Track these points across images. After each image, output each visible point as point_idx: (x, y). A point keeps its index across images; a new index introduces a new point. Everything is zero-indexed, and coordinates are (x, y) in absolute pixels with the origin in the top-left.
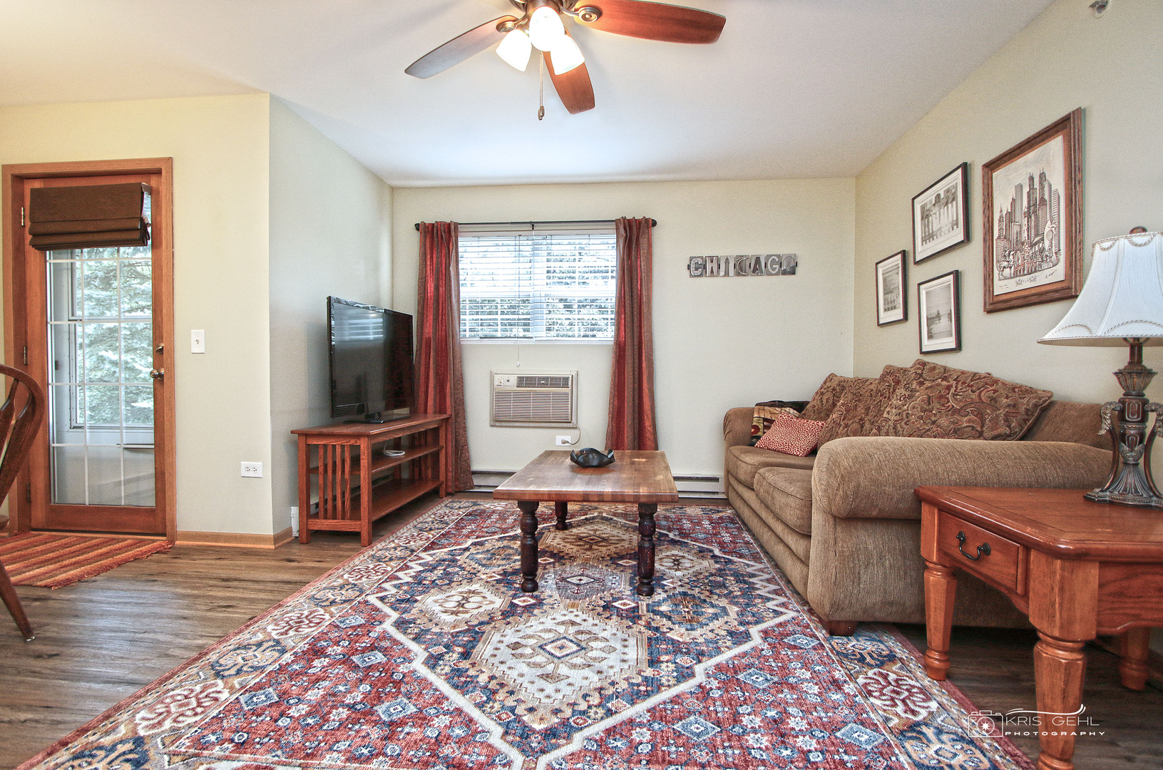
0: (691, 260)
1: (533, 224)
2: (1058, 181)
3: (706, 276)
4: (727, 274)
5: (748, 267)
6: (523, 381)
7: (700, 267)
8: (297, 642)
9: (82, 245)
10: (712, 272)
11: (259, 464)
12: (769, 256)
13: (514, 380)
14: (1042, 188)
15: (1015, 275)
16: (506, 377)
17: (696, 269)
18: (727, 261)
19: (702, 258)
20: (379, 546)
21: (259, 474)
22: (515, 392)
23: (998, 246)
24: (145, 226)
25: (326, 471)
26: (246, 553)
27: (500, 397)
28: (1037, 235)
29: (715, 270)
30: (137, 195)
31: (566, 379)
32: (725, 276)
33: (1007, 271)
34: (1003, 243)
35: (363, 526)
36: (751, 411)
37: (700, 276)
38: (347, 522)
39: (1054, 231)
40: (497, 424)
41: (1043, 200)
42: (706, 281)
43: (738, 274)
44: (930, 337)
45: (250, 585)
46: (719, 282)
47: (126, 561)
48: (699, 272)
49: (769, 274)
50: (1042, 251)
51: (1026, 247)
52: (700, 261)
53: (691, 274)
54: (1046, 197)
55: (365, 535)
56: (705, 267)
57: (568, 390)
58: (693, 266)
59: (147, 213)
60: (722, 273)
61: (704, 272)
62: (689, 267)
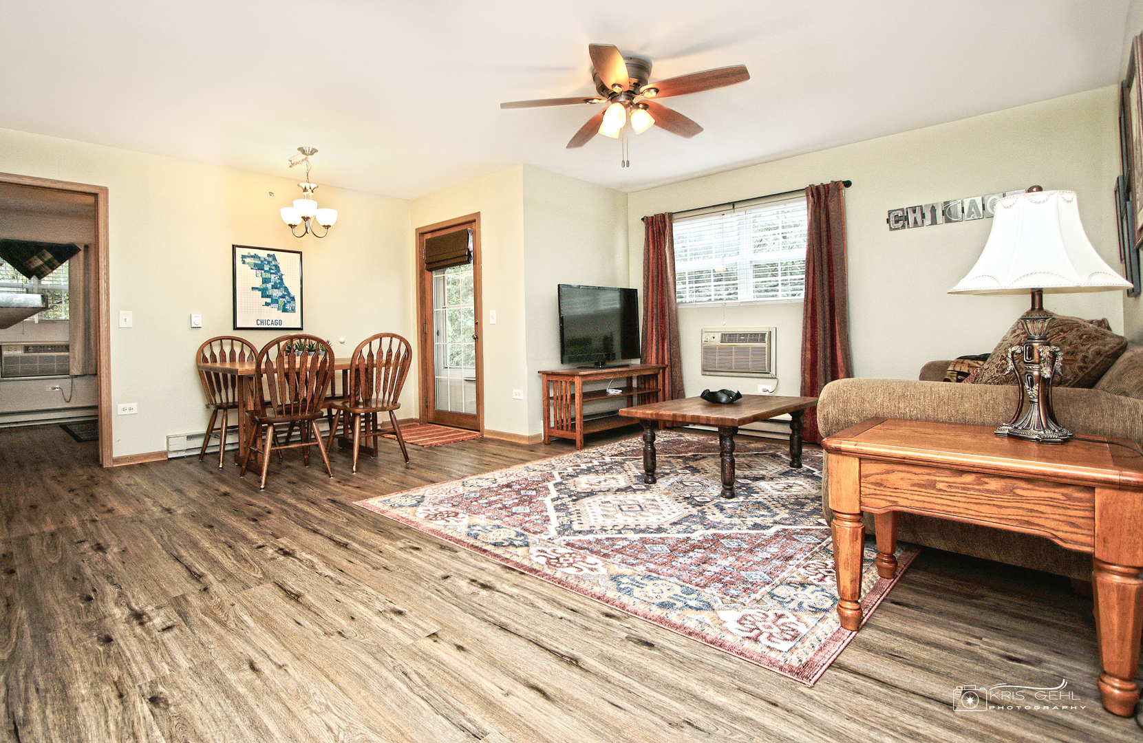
0: (889, 214)
1: (733, 204)
3: (909, 227)
4: (934, 222)
5: (960, 211)
6: (728, 337)
7: (899, 219)
8: (504, 481)
9: (449, 266)
10: (916, 222)
11: (521, 391)
12: (987, 197)
13: (718, 337)
16: (712, 335)
17: (897, 222)
18: (933, 209)
19: (902, 210)
20: (586, 451)
21: (522, 397)
22: (720, 348)
24: (469, 253)
25: (562, 399)
26: (513, 444)
27: (707, 351)
29: (919, 220)
30: (465, 235)
31: (763, 335)
32: (932, 224)
35: (578, 436)
36: (948, 364)
37: (903, 227)
38: (568, 433)
40: (707, 373)
42: (909, 233)
43: (948, 221)
45: (504, 458)
46: (926, 230)
47: (458, 441)
48: (900, 224)
52: (900, 214)
53: (891, 228)
55: (578, 443)
56: (906, 219)
57: (765, 345)
58: (892, 219)
59: (471, 246)
60: (928, 221)
61: (906, 222)
62: (888, 221)
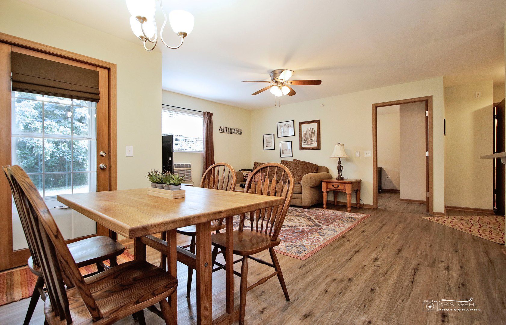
0: (220, 128)
2: (316, 130)
4: (228, 133)
5: (232, 131)
7: (222, 130)
10: (225, 132)
12: (237, 129)
14: (313, 130)
15: (307, 144)
18: (228, 129)
19: (223, 127)
23: (303, 139)
28: (312, 138)
33: (305, 143)
34: (304, 138)
37: (222, 132)
39: (315, 138)
41: (313, 133)
42: (223, 134)
43: (230, 133)
44: (283, 154)
46: (226, 135)
49: (237, 134)
50: (313, 141)
51: (309, 140)
53: (220, 132)
54: (314, 132)
60: (227, 132)
62: (220, 130)
